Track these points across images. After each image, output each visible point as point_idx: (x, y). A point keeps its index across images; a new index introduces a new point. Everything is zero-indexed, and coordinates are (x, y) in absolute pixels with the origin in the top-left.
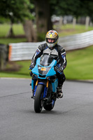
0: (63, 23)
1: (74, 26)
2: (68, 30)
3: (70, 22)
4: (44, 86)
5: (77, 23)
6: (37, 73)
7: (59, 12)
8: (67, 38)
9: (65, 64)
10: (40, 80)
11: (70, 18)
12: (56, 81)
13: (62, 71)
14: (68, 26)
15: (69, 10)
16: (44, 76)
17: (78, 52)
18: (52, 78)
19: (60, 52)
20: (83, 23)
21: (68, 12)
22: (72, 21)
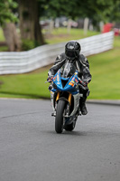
0: (55, 27)
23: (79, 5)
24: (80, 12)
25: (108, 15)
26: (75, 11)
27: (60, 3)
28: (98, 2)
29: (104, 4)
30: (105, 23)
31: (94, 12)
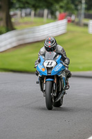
0: (21, 16)
1: (32, 18)
2: (26, 23)
3: (28, 15)
5: (35, 15)
7: (17, 6)
8: (25, 31)
11: (28, 10)
14: (27, 19)
15: (27, 3)
17: (36, 44)
20: (41, 16)
22: (30, 14)
24: (41, 5)
25: (61, 7)
30: (60, 13)
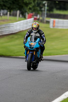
1: (8, 17)
4: (32, 54)
5: (10, 15)
6: (29, 46)
9: (45, 41)
10: (30, 51)
12: (40, 51)
13: (43, 45)
16: (33, 48)
18: (37, 49)
19: (41, 34)
21: (4, 7)
23: (13, 3)
24: (14, 7)
25: (30, 9)
26: (12, 7)
27: (3, 1)
28: (24, 1)
29: (28, 2)
30: (28, 14)
31: (22, 7)
